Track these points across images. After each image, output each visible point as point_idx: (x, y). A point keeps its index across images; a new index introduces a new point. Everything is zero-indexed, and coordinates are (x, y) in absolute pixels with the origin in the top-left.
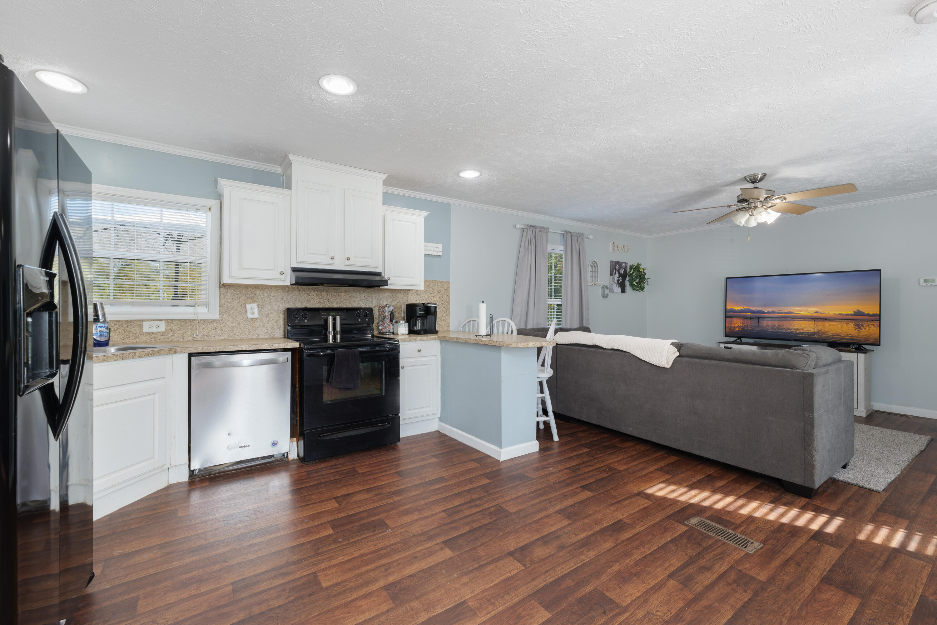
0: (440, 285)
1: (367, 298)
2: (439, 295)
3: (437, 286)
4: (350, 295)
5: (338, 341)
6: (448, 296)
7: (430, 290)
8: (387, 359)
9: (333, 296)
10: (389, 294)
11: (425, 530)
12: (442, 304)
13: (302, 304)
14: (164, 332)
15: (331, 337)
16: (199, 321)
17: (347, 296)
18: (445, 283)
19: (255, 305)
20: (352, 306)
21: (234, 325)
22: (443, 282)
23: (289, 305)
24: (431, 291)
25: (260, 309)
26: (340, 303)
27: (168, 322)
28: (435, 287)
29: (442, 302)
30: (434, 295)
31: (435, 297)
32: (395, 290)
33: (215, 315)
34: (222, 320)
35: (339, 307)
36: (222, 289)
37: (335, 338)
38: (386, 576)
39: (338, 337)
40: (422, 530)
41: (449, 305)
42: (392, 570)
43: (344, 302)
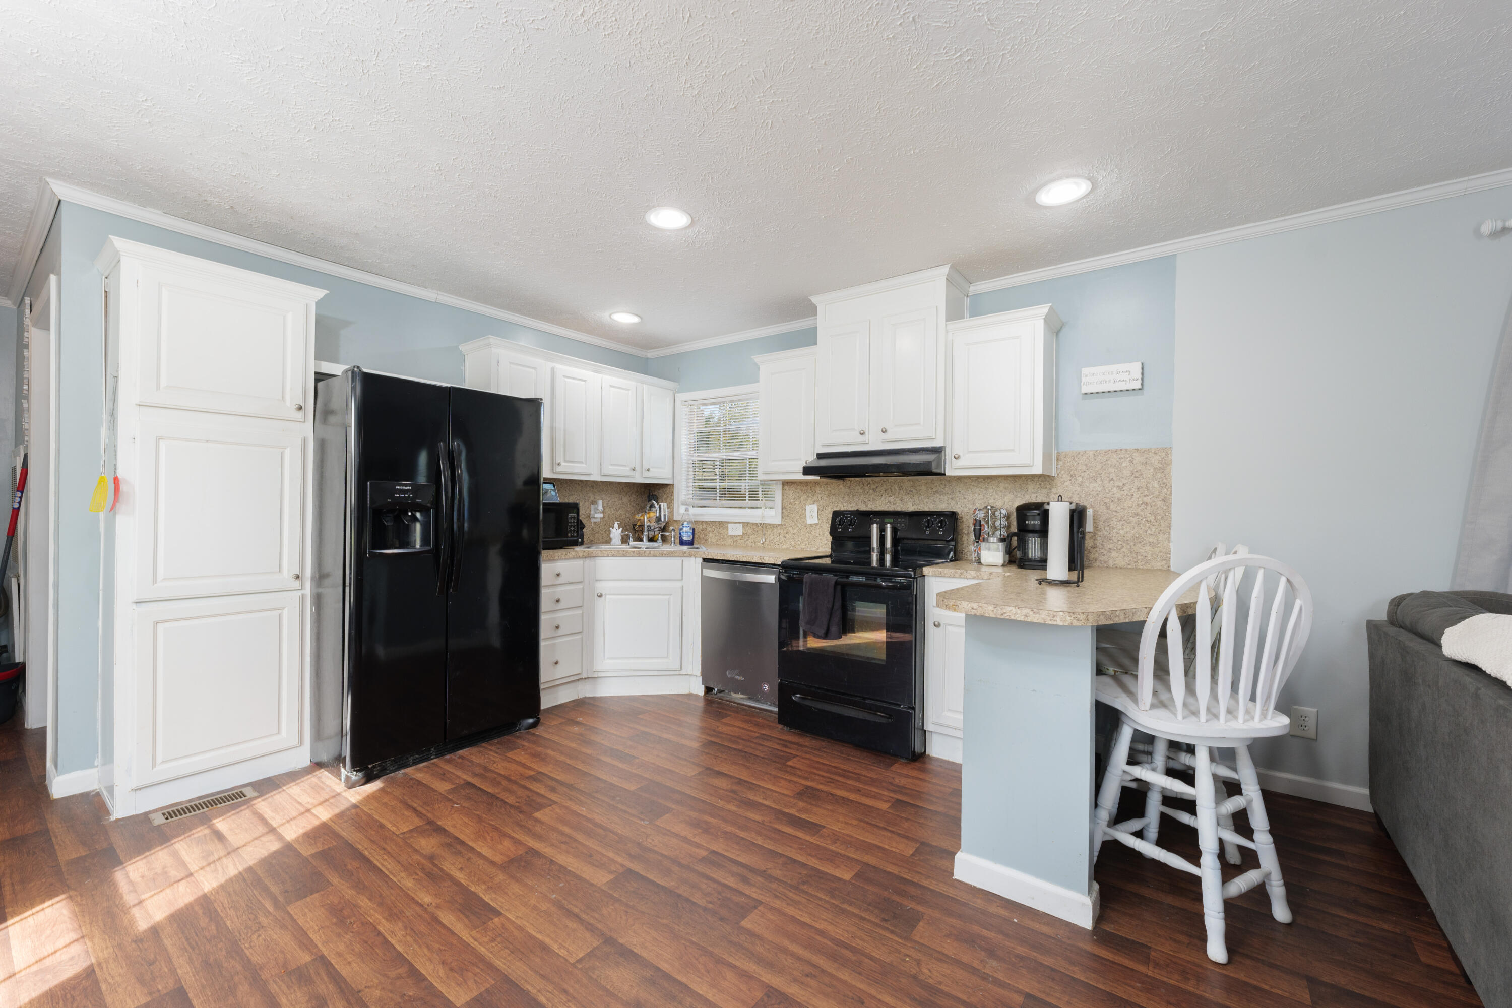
0: (1138, 458)
1: (964, 493)
2: (1137, 484)
3: (1131, 461)
4: (935, 490)
5: (888, 564)
6: (1165, 485)
7: (1109, 473)
8: (890, 602)
9: (908, 491)
10: (1007, 485)
11: (942, 987)
12: (1146, 504)
13: (867, 506)
14: (742, 536)
15: (875, 557)
16: (767, 525)
17: (930, 490)
18: (1155, 453)
19: (815, 507)
20: (937, 509)
21: (795, 531)
22: (1149, 450)
23: (852, 507)
24: (1113, 476)
25: (820, 512)
26: (918, 502)
27: (746, 524)
28: (1124, 465)
29: (1146, 500)
30: (1121, 485)
31: (1125, 488)
32: (1020, 477)
33: (778, 520)
34: (785, 525)
35: (917, 510)
36: (786, 487)
37: (882, 560)
38: (795, 980)
39: (888, 558)
40: (940, 983)
41: (1169, 507)
42: (813, 983)
43: (925, 501)
